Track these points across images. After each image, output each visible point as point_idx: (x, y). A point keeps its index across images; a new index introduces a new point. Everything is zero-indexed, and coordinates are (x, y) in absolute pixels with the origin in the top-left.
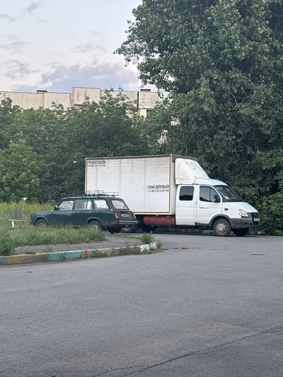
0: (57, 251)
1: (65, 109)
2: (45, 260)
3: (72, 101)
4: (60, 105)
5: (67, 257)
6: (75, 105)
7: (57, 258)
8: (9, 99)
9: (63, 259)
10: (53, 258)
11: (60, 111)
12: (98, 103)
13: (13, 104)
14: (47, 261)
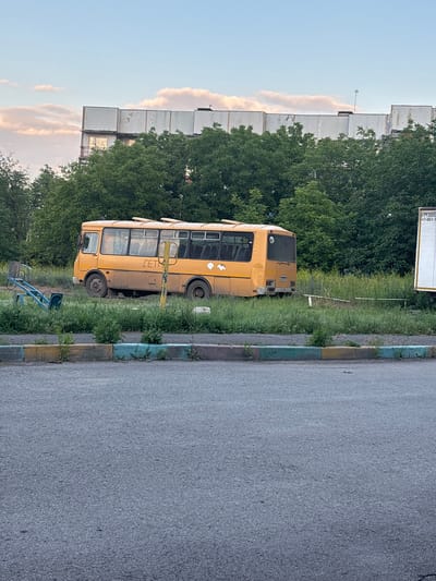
0: (390, 344)
1: (378, 137)
2: (373, 356)
3: (389, 125)
4: (371, 131)
5: (406, 354)
6: (393, 131)
7: (391, 354)
8: (297, 124)
9: (399, 357)
10: (386, 355)
11: (371, 140)
12: (427, 128)
13: (304, 132)
14: (378, 358)
